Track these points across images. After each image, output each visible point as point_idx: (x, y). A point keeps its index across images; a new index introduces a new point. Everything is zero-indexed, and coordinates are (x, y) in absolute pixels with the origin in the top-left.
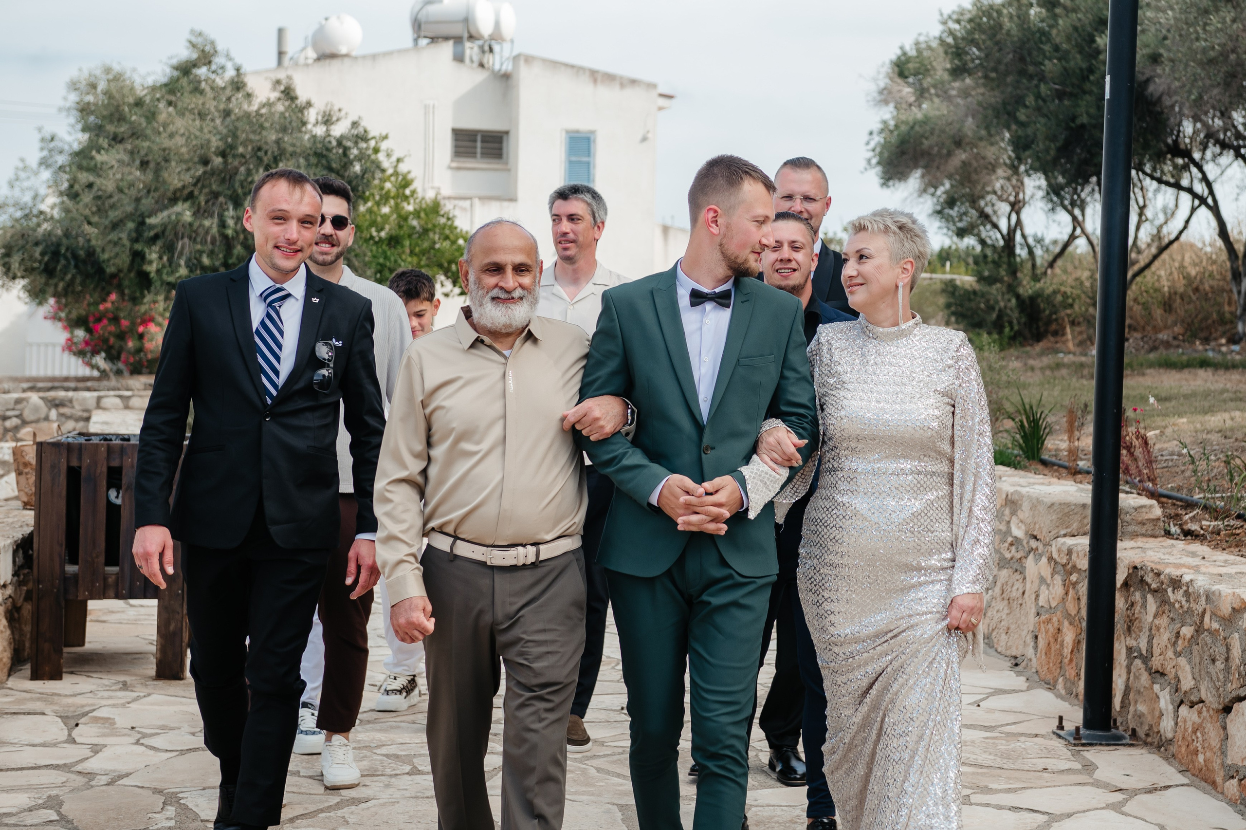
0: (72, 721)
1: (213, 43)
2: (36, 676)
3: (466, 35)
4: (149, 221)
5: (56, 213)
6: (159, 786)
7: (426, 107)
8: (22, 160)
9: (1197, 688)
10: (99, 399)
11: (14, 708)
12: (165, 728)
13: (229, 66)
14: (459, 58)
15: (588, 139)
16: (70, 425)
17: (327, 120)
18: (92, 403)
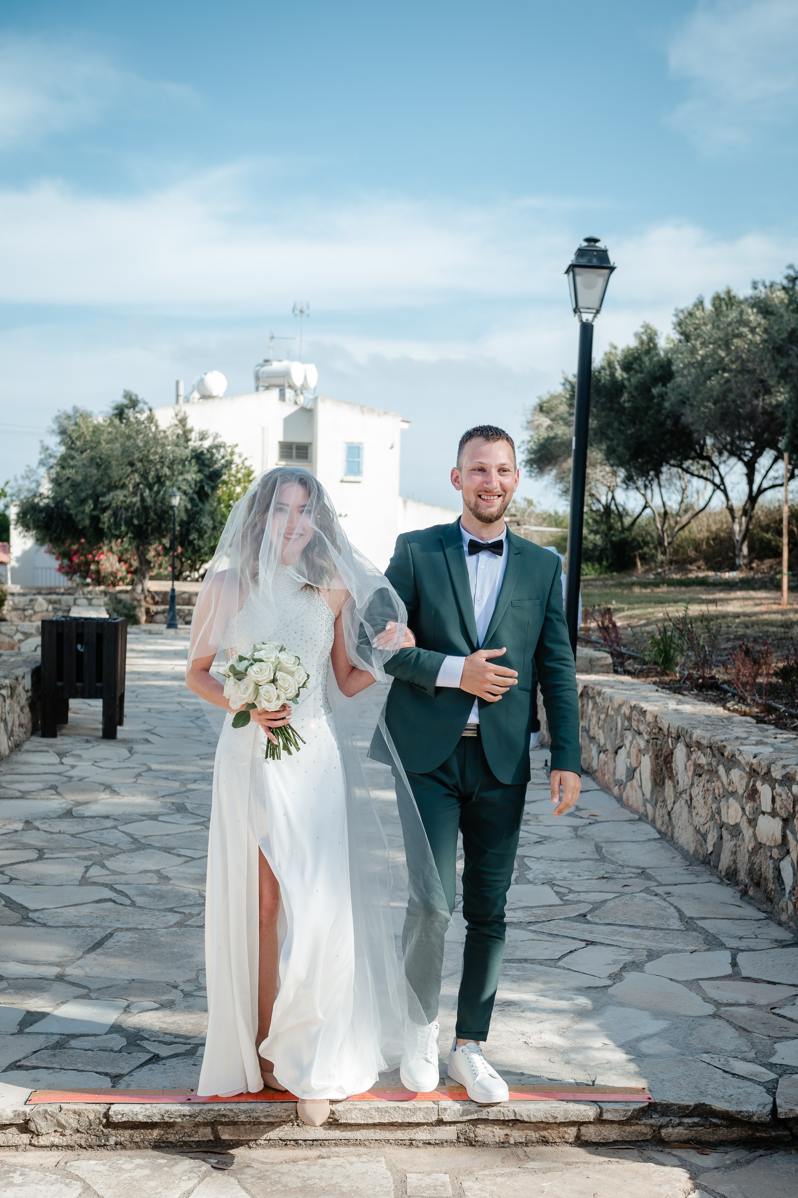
0: (61, 755)
1: (136, 396)
2: (44, 736)
3: (286, 385)
4: (101, 499)
5: (50, 493)
6: (102, 782)
7: (263, 428)
8: (28, 466)
9: (605, 744)
10: (75, 600)
11: (34, 749)
12: (105, 759)
13: (146, 408)
14: (282, 397)
15: (359, 448)
16: (60, 614)
17: (203, 438)
18: (71, 602)
